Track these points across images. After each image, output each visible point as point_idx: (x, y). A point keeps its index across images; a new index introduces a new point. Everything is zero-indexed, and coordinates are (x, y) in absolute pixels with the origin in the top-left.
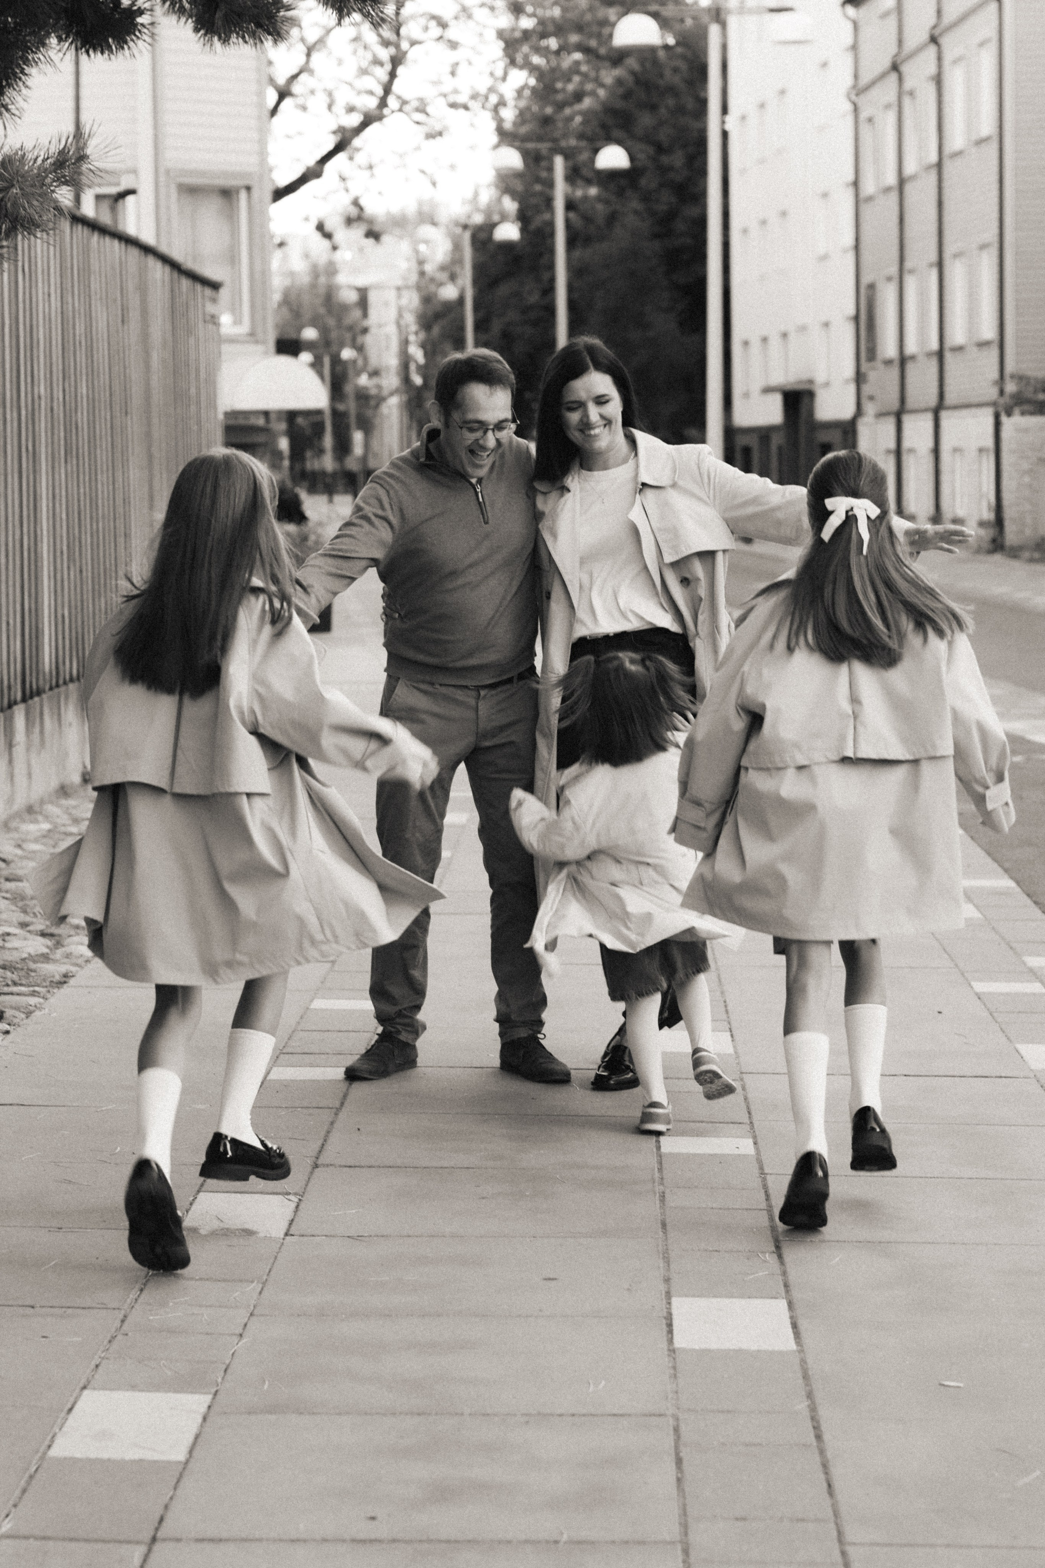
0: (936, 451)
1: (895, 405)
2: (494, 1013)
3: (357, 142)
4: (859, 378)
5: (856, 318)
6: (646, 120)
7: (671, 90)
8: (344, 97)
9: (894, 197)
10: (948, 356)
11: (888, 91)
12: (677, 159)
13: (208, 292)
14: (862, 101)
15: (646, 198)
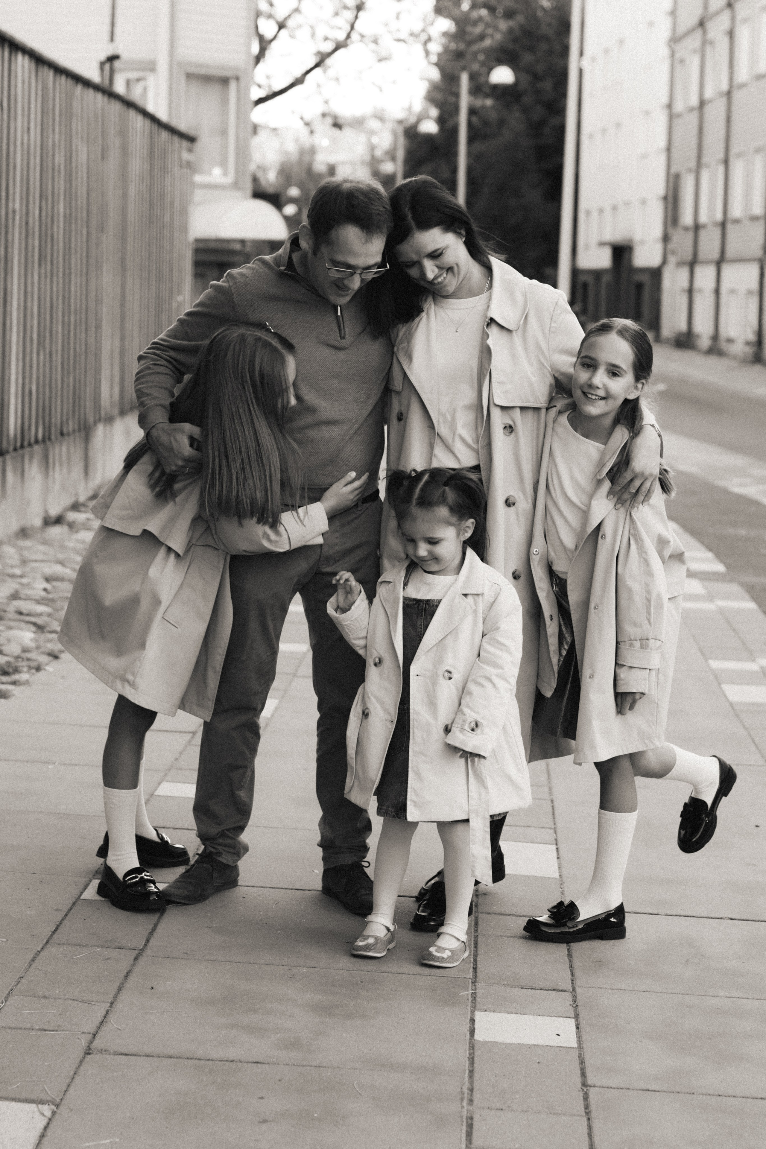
0: (717, 291)
1: (689, 258)
2: (318, 838)
3: (329, 61)
4: (666, 238)
5: (665, 198)
6: (527, 58)
7: (546, 39)
8: (322, 31)
9: (695, 114)
10: (729, 227)
11: (695, 41)
12: (547, 85)
13: (185, 143)
14: (678, 47)
15: (525, 110)
